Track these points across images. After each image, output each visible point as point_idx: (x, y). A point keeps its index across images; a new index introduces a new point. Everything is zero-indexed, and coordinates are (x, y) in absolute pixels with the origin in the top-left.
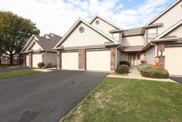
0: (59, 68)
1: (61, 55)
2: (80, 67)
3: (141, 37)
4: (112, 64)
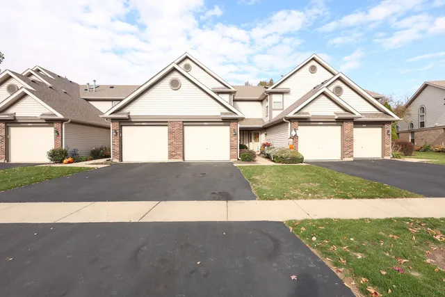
0: (116, 161)
1: (121, 132)
2: (171, 156)
3: (259, 103)
4: (232, 148)
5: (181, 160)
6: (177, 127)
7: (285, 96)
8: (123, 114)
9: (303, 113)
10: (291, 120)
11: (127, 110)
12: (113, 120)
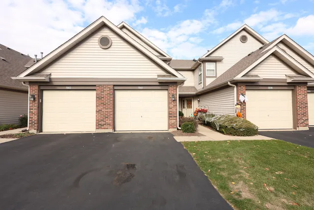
0: (34, 131)
1: (41, 96)
2: (99, 126)
3: (190, 73)
4: (170, 116)
5: (111, 131)
6: (107, 91)
7: (218, 64)
8: (43, 76)
9: (252, 76)
10: (237, 83)
11: (48, 71)
12: (32, 83)
